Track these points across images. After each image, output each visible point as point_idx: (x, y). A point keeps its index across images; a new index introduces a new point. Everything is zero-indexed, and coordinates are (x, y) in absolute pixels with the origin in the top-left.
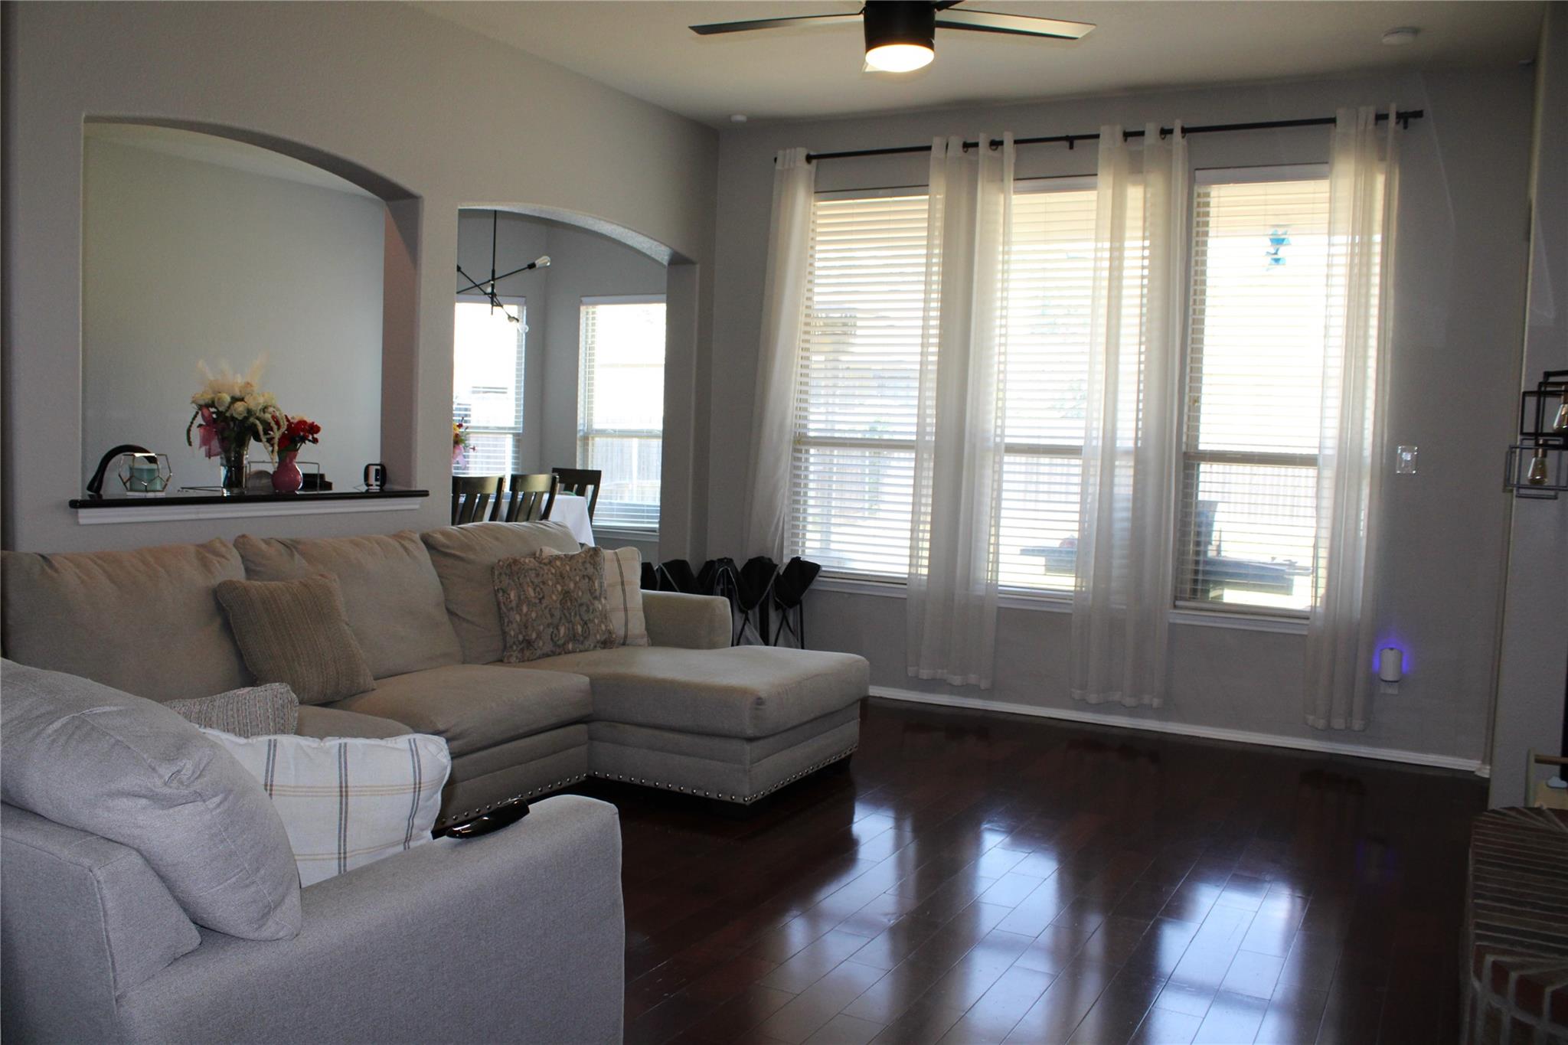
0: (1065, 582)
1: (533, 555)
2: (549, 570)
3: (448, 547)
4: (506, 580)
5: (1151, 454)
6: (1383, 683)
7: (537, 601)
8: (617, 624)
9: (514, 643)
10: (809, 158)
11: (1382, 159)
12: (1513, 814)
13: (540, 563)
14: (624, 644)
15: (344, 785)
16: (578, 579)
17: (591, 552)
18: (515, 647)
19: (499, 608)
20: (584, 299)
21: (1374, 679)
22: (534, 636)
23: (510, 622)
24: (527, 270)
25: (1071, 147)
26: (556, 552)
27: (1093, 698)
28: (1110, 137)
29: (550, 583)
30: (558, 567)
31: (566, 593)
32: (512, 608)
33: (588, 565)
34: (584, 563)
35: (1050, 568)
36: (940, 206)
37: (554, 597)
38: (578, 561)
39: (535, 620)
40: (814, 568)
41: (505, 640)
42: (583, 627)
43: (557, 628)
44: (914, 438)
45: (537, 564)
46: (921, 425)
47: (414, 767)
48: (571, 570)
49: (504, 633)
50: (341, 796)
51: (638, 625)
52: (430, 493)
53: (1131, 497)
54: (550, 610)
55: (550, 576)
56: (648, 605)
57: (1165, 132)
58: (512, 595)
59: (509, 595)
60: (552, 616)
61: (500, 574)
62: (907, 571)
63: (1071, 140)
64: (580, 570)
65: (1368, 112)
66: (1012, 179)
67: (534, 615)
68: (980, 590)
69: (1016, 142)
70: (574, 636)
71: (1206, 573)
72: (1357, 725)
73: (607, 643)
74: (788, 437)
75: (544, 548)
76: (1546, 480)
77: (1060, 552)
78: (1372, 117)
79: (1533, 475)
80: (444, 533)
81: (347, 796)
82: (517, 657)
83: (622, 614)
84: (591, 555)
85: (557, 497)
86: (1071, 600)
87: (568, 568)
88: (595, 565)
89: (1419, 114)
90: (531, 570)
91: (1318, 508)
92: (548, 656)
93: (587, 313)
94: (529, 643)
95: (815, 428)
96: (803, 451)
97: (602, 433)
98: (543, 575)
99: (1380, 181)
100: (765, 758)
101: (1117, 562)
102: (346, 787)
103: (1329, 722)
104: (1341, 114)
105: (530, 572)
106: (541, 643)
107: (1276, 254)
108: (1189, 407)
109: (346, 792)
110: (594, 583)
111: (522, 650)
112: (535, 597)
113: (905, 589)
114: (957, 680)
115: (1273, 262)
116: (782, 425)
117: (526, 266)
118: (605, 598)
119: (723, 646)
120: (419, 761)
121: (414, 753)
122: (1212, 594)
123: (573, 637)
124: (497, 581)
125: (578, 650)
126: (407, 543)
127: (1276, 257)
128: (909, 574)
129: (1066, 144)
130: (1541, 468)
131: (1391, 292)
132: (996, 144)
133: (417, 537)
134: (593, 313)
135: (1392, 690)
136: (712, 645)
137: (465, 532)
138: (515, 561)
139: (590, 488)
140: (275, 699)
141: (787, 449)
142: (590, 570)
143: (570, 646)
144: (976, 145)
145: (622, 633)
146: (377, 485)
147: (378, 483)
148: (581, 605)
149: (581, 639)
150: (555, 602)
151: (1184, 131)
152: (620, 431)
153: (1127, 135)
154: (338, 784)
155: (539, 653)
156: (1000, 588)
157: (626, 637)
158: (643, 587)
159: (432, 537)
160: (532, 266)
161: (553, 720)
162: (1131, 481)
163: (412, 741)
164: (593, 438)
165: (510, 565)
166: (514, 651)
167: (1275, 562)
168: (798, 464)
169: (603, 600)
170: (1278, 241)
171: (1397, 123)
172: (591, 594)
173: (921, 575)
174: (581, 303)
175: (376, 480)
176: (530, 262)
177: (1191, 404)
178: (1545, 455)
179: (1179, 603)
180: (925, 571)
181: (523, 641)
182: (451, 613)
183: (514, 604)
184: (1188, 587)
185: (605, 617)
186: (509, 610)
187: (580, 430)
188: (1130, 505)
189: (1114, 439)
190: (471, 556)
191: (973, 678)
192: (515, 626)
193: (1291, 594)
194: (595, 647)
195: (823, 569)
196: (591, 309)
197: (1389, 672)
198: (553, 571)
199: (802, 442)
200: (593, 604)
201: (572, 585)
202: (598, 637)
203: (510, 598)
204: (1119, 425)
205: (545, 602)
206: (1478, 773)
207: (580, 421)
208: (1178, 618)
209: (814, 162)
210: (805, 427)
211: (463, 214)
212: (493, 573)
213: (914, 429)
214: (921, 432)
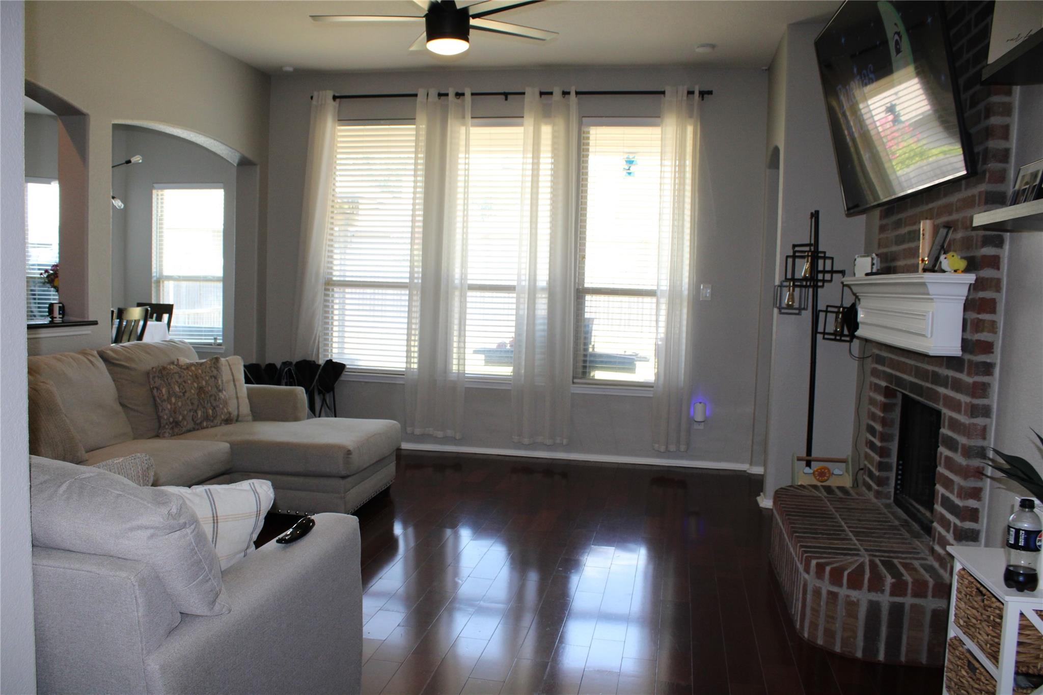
0: (506, 371)
1: (173, 363)
2: (188, 373)
3: (117, 360)
4: (158, 382)
5: (558, 289)
6: (695, 423)
7: (181, 394)
8: (232, 408)
9: (167, 424)
10: (335, 98)
11: (691, 117)
12: (792, 489)
13: (181, 368)
14: (237, 421)
15: (215, 515)
16: (207, 378)
17: (214, 360)
18: (167, 427)
19: (155, 400)
20: (155, 185)
21: (691, 421)
22: (181, 418)
23: (163, 410)
24: (125, 164)
25: (506, 99)
26: (188, 361)
27: (526, 441)
28: (532, 94)
29: (189, 382)
30: (193, 371)
31: (201, 389)
32: (164, 400)
33: (213, 369)
34: (210, 367)
35: (488, 362)
36: (423, 133)
37: (193, 391)
38: (206, 367)
39: (181, 407)
40: (342, 366)
41: (159, 422)
42: (213, 411)
43: (196, 411)
44: (407, 281)
45: (179, 369)
46: (412, 273)
47: (257, 501)
48: (202, 373)
49: (159, 418)
50: (214, 523)
51: (245, 409)
52: (99, 322)
53: (546, 316)
54: (191, 400)
55: (189, 377)
56: (251, 395)
57: (565, 93)
58: (164, 390)
59: (161, 391)
60: (192, 404)
61: (154, 377)
62: (405, 367)
63: (506, 95)
64: (208, 372)
65: (683, 90)
66: (470, 117)
67: (180, 404)
68: (453, 378)
69: (473, 94)
70: (207, 416)
71: (591, 362)
72: (683, 448)
73: (228, 421)
74: (321, 281)
75: (179, 358)
76: (794, 304)
77: (497, 351)
78: (686, 92)
79: (788, 301)
80: (113, 350)
81: (217, 522)
82: (169, 433)
83: (235, 401)
84: (214, 363)
85: (149, 323)
86: (511, 381)
87: (200, 371)
88: (218, 369)
89: (710, 93)
90: (176, 373)
91: (657, 321)
92: (189, 431)
93: (158, 195)
94: (177, 423)
95: (337, 276)
96: (331, 290)
97: (170, 278)
98: (184, 377)
99: (690, 130)
100: (352, 488)
101: (538, 357)
102: (217, 517)
103: (667, 447)
104: (668, 89)
105: (175, 375)
106: (185, 423)
107: (629, 169)
108: (579, 261)
109: (217, 520)
110: (218, 380)
111: (172, 428)
112: (180, 392)
113: (403, 378)
114: (440, 434)
115: (627, 174)
116: (317, 274)
117: (124, 162)
118: (225, 390)
119: (303, 419)
120: (259, 497)
121: (255, 492)
122: (592, 374)
123: (207, 418)
124: (152, 382)
125: (210, 426)
126: (90, 358)
127: (629, 171)
128: (406, 368)
129: (503, 97)
130: (792, 297)
131: (697, 195)
132: (459, 95)
133: (95, 353)
134: (162, 195)
135: (701, 427)
136: (296, 419)
137: (127, 349)
138: (164, 368)
139: (166, 317)
140: (143, 464)
141: (320, 288)
142: (215, 372)
143: (205, 424)
144: (447, 95)
145: (235, 413)
146: (60, 318)
147: (61, 316)
148: (211, 396)
149: (212, 418)
150: (194, 394)
151: (577, 93)
152: (183, 277)
153: (542, 94)
154: (212, 516)
155: (184, 429)
156: (466, 375)
157: (238, 416)
158: (246, 383)
159: (106, 353)
160: (129, 162)
161: (211, 474)
162: (546, 307)
163: (251, 484)
164: (163, 282)
165: (160, 371)
166: (166, 429)
167: (626, 354)
168: (327, 298)
169: (224, 392)
170: (630, 162)
171: (699, 96)
172: (217, 388)
173: (413, 368)
174: (153, 188)
175: (60, 314)
176: (128, 159)
177: (581, 259)
178: (794, 290)
179: (575, 381)
180: (415, 366)
181: (173, 422)
182: (122, 405)
183: (165, 397)
184: (580, 370)
185: (226, 403)
186: (162, 402)
187: (154, 276)
188: (546, 321)
189: (535, 280)
190: (133, 365)
191: (450, 433)
192: (167, 412)
193: (635, 373)
194: (221, 424)
195: (348, 367)
196: (160, 192)
197: (699, 417)
198: (191, 374)
199: (330, 284)
200: (218, 395)
201: (204, 383)
202: (223, 417)
203: (162, 393)
204: (538, 272)
205: (187, 395)
206: (748, 471)
207: (154, 270)
208: (577, 390)
209: (338, 100)
210: (331, 274)
211: (116, 127)
212: (148, 377)
213: (408, 275)
214: (412, 277)
